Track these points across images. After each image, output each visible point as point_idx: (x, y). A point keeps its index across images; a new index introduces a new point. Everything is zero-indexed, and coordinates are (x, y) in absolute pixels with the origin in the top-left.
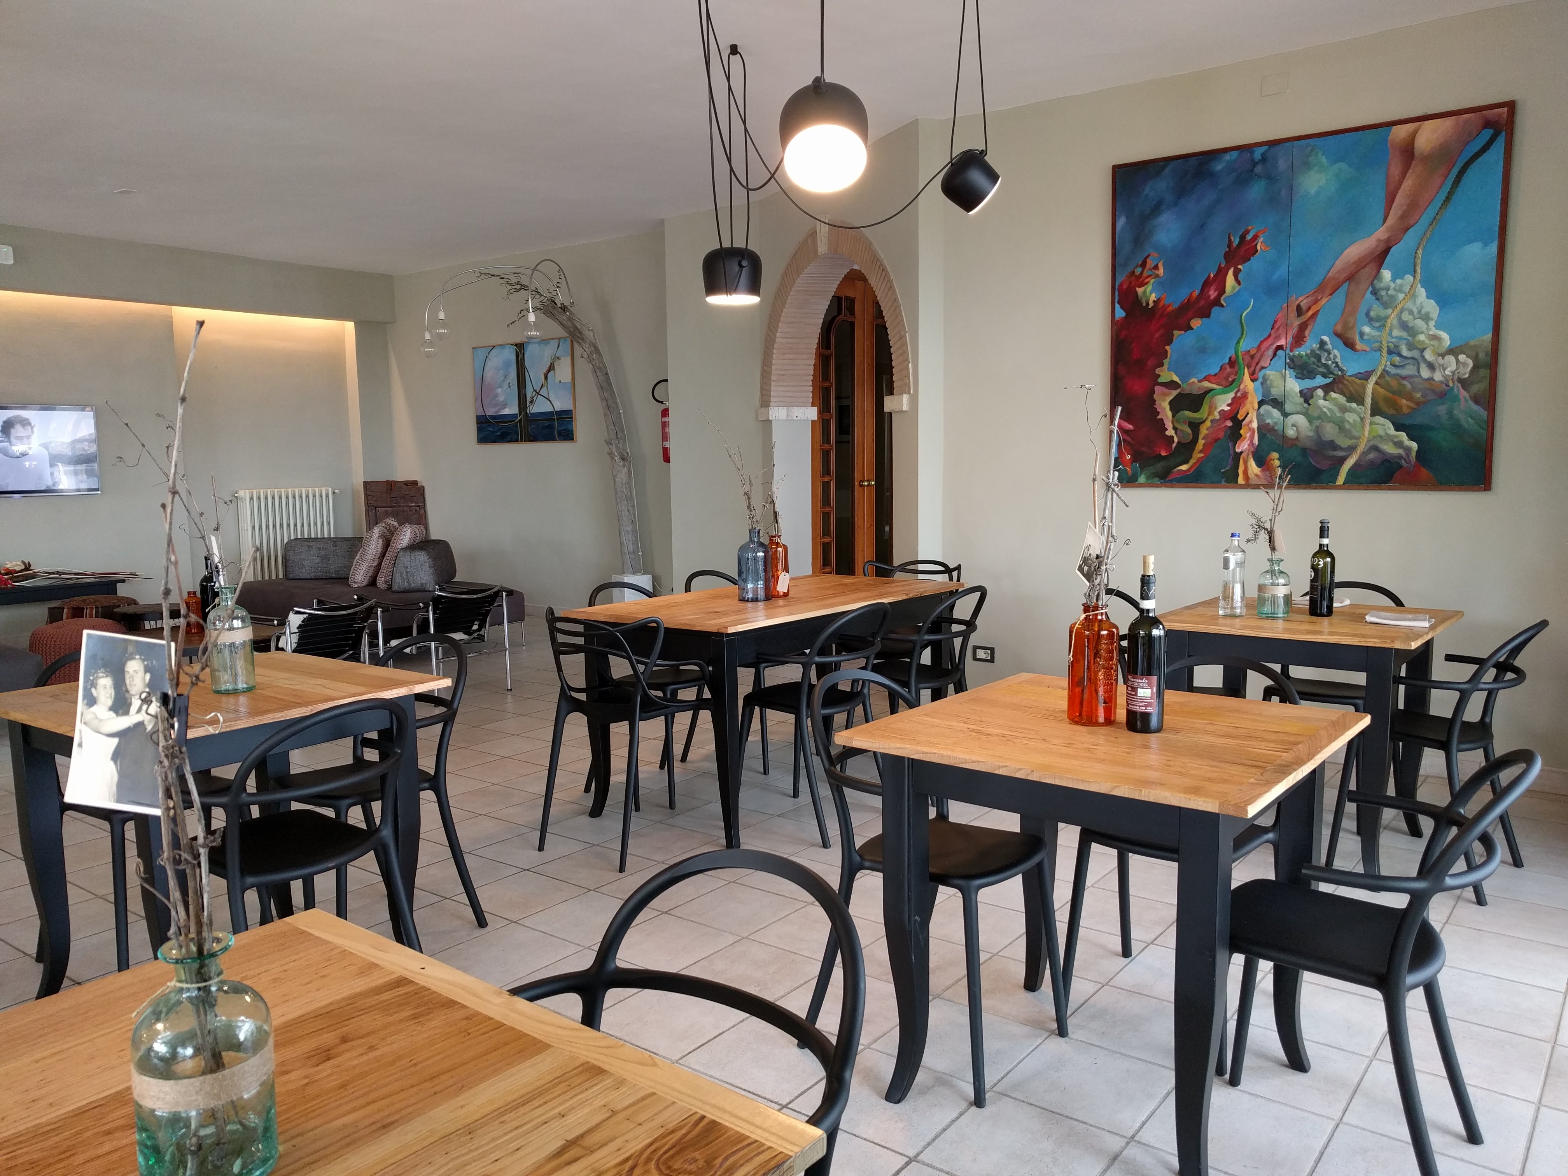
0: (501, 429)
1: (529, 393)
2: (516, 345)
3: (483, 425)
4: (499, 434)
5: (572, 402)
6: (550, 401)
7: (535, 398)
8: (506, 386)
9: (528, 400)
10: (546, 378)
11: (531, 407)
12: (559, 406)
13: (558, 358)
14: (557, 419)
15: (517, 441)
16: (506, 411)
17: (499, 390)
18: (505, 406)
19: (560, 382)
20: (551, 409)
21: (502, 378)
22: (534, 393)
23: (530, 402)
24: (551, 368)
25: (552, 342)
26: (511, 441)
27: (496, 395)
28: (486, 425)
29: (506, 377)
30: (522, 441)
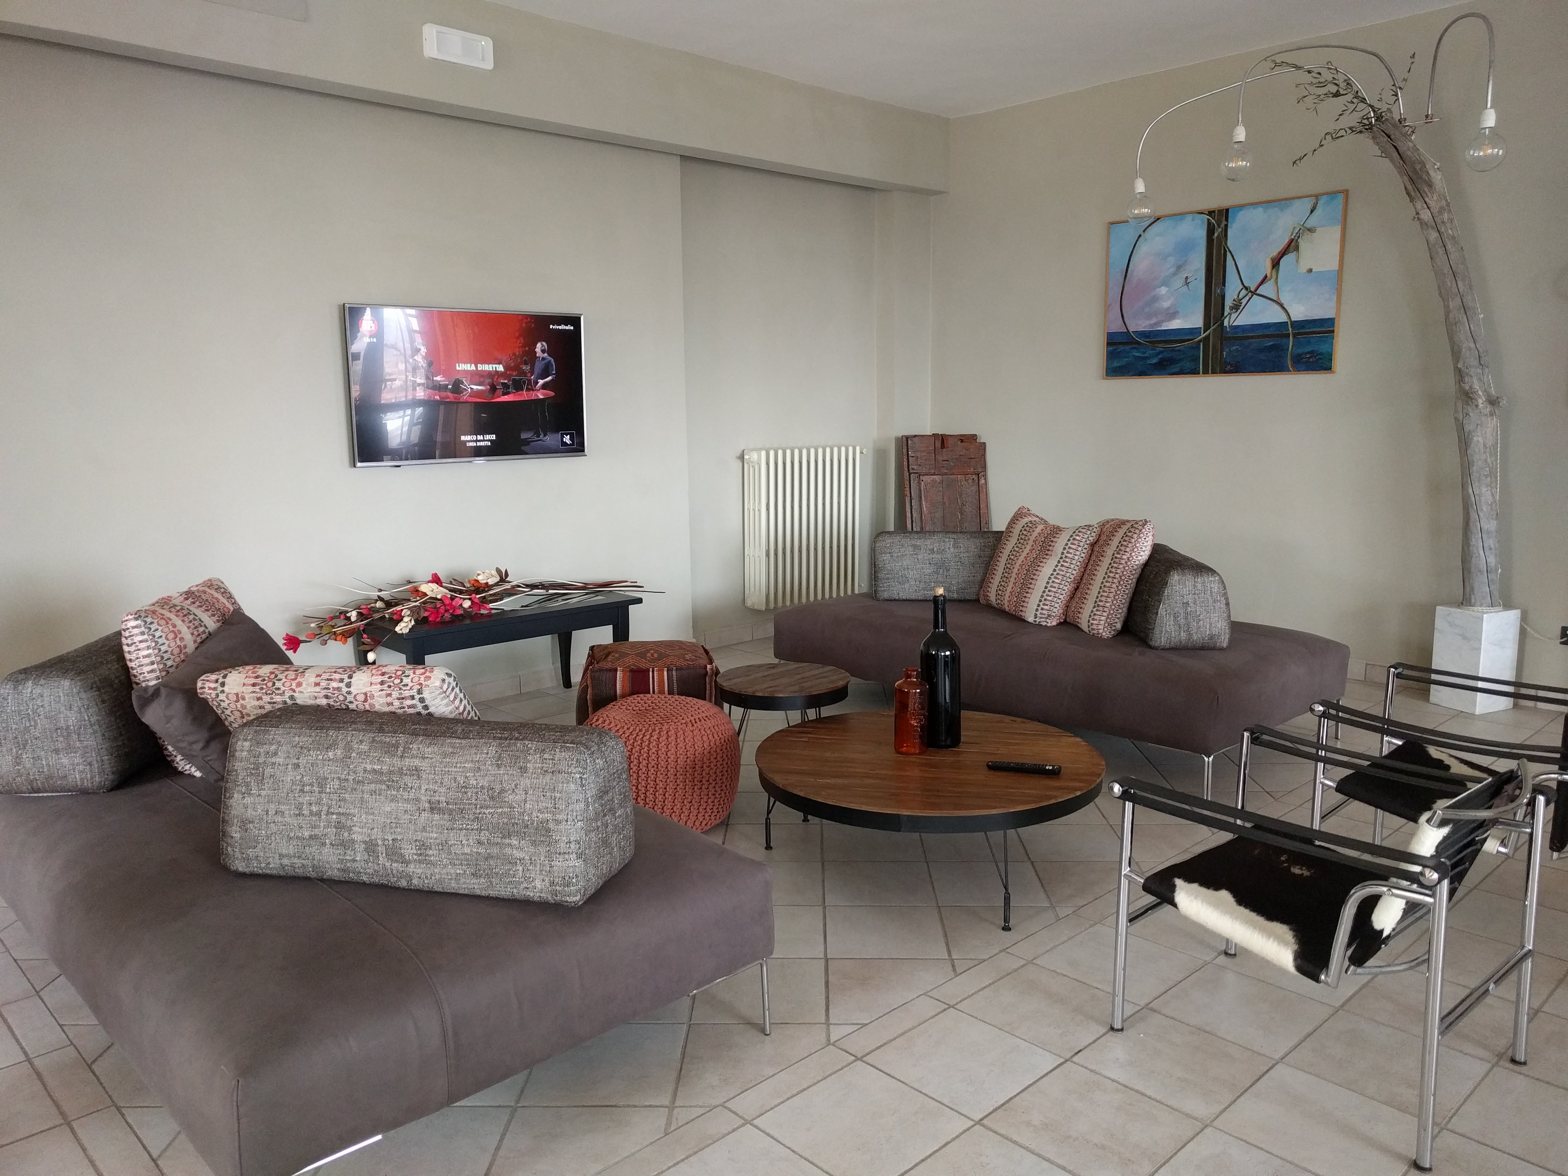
0: (1161, 352)
1: (1232, 291)
2: (1211, 213)
3: (1121, 348)
4: (1154, 361)
5: (1333, 304)
6: (1282, 306)
7: (1244, 301)
8: (1179, 282)
9: (1228, 303)
10: (1276, 264)
11: (1234, 316)
12: (1299, 312)
13: (1310, 230)
14: (1295, 335)
15: (1194, 372)
16: (1176, 324)
17: (1163, 290)
18: (1172, 315)
19: (1310, 271)
20: (1282, 318)
21: (1172, 270)
22: (1244, 292)
23: (1231, 308)
24: (1292, 246)
25: (1297, 203)
26: (1181, 372)
27: (1155, 299)
28: (1127, 348)
29: (1179, 268)
30: (1206, 372)
